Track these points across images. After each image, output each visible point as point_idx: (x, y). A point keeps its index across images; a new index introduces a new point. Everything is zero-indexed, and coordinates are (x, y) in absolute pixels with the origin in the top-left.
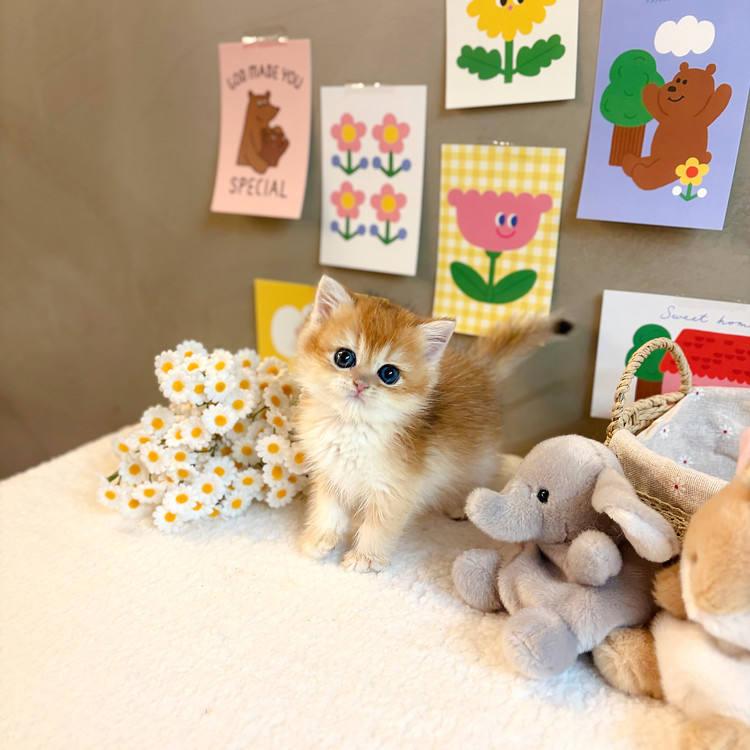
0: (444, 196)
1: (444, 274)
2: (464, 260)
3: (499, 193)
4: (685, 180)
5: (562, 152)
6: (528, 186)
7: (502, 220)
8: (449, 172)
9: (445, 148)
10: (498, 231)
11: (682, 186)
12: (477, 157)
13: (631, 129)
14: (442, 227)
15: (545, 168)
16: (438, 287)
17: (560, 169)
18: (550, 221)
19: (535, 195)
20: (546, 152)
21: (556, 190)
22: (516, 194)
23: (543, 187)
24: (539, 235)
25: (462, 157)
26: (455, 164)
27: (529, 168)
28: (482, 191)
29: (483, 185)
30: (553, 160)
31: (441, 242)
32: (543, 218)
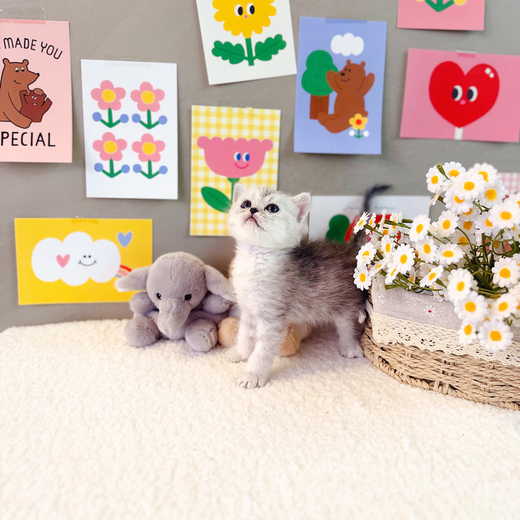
0: (194, 141)
1: (196, 196)
2: (212, 185)
3: (236, 139)
4: (355, 127)
5: (278, 113)
6: (256, 135)
7: (239, 157)
8: (198, 125)
9: (194, 108)
10: (236, 164)
11: (355, 131)
12: (219, 115)
13: (321, 97)
14: (193, 163)
15: (267, 123)
16: (192, 206)
17: (277, 123)
18: (272, 156)
19: (261, 140)
20: (268, 112)
21: (275, 136)
22: (248, 140)
23: (266, 135)
24: (265, 166)
25: (208, 114)
26: (202, 119)
27: (256, 122)
28: (223, 138)
29: (224, 134)
30: (273, 118)
31: (193, 174)
32: (267, 155)
